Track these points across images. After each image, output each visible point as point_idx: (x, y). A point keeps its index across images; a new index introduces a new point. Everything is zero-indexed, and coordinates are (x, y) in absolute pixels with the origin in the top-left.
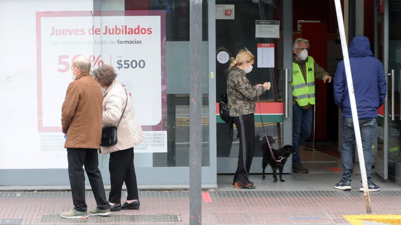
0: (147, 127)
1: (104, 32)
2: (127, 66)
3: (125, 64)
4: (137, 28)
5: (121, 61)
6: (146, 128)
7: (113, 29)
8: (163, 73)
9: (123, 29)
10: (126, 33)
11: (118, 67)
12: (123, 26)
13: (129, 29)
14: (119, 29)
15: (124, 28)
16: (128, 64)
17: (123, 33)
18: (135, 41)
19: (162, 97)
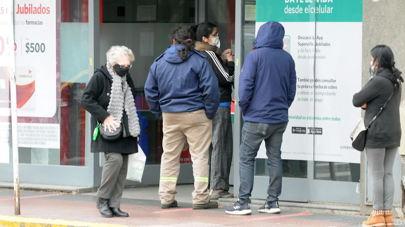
0: (46, 119)
1: (17, 11)
2: (32, 49)
3: (31, 47)
4: (40, 7)
5: (28, 44)
6: (45, 121)
7: (23, 8)
8: (57, 58)
9: (30, 8)
10: (32, 13)
11: (26, 51)
12: (30, 5)
13: (34, 8)
14: (27, 8)
15: (30, 6)
16: (33, 47)
17: (30, 13)
18: (38, 21)
19: (56, 86)
